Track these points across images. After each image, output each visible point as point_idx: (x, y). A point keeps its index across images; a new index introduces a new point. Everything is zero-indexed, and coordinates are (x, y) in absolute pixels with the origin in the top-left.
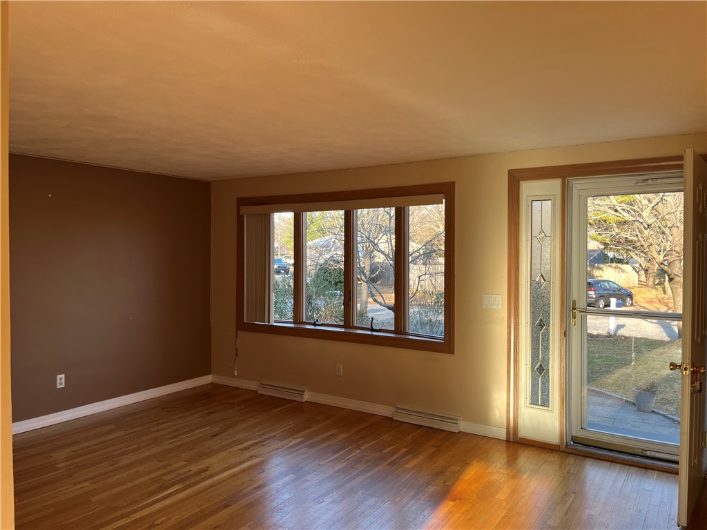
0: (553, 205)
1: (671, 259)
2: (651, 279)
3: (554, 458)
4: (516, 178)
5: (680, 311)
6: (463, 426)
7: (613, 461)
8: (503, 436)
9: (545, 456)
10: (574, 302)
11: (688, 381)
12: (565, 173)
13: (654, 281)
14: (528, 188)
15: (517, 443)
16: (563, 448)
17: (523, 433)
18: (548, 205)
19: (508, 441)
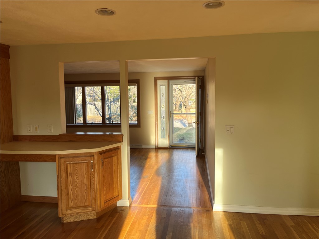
0: (166, 87)
1: (185, 100)
2: (177, 108)
3: (167, 151)
4: (156, 79)
5: (195, 112)
6: (143, 147)
7: (180, 149)
8: (154, 148)
9: (165, 150)
10: (171, 111)
11: (197, 124)
12: (169, 79)
13: (178, 109)
14: (159, 82)
15: (158, 149)
16: (169, 148)
17: (159, 146)
18: (164, 86)
19: (155, 148)
